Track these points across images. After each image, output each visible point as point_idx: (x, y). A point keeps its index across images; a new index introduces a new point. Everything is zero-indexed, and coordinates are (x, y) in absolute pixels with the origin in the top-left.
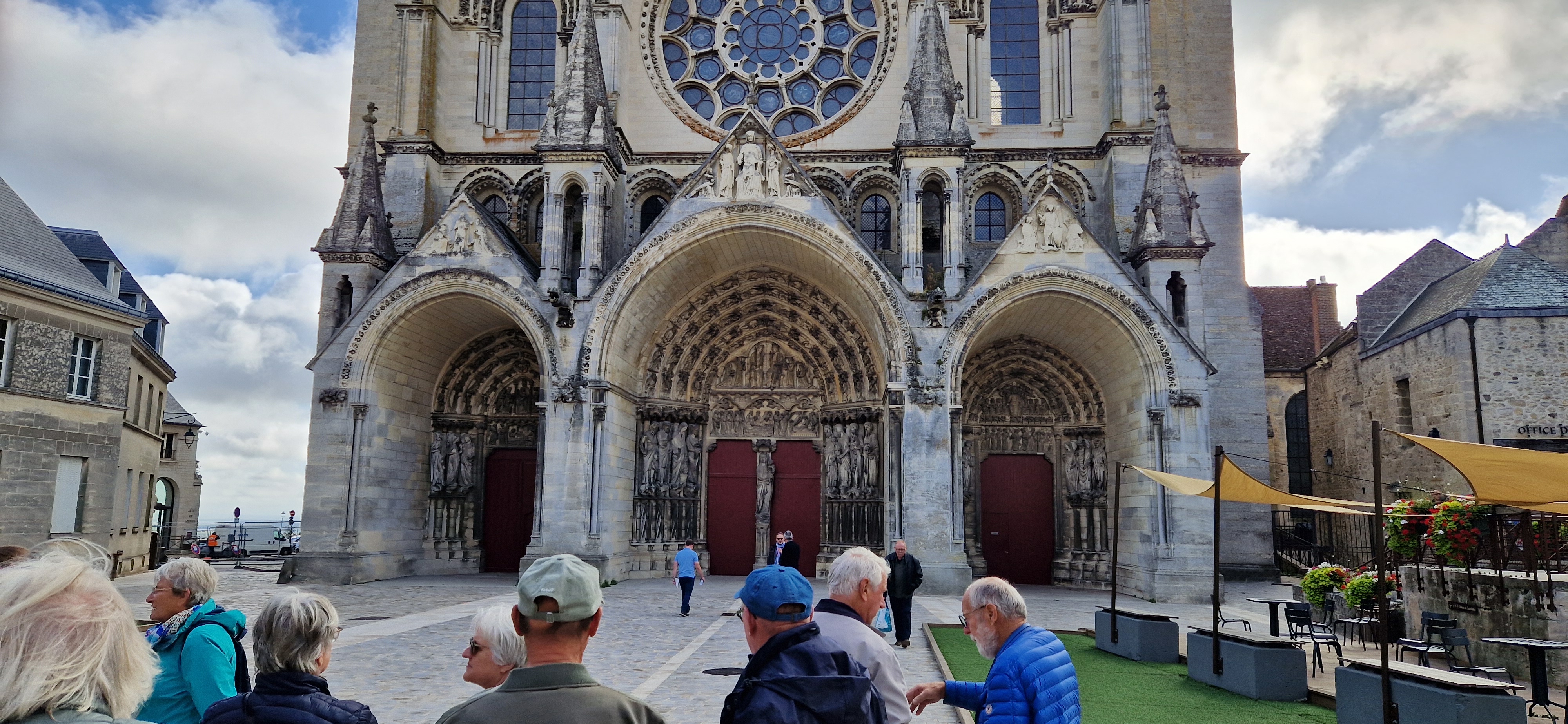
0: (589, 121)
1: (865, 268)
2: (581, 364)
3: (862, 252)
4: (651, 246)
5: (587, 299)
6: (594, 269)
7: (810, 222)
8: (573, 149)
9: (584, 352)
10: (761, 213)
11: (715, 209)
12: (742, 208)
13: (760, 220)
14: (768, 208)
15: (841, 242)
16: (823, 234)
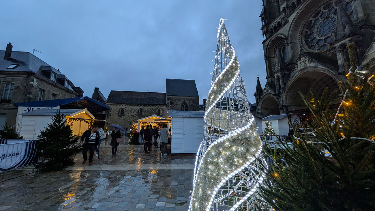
0: (278, 67)
1: (329, 72)
2: (283, 103)
3: (327, 69)
4: (289, 82)
5: (282, 93)
6: (283, 88)
7: (315, 67)
8: (276, 72)
9: (283, 101)
10: (306, 69)
11: (297, 72)
12: (302, 70)
13: (306, 70)
14: (307, 68)
15: (322, 68)
16: (318, 68)
